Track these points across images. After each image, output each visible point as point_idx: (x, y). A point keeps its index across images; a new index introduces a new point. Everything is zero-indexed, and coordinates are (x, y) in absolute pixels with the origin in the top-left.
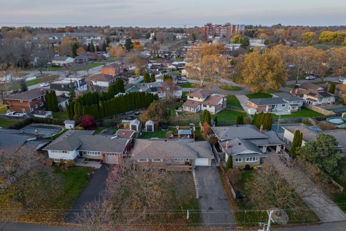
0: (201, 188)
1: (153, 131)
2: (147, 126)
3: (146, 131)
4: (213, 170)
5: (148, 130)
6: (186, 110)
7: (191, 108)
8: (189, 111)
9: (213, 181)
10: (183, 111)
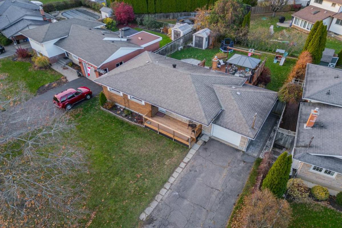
0: (175, 196)
1: (204, 47)
2: (196, 38)
3: (194, 45)
4: (242, 164)
5: (196, 44)
6: (297, 26)
7: (308, 23)
8: (302, 27)
9: (216, 192)
10: (292, 27)
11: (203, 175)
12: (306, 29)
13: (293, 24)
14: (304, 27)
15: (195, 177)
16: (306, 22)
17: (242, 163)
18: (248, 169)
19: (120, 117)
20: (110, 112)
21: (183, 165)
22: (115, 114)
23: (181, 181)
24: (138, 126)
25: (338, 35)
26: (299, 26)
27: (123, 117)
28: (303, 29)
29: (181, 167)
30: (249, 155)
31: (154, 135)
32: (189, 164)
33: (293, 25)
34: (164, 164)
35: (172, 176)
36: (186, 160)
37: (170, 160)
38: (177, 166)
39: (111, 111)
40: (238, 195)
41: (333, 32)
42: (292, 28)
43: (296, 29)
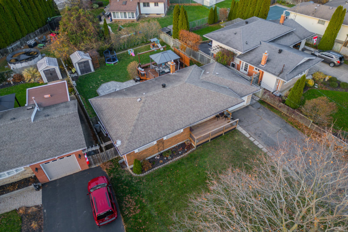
1: (93, 70)
2: (79, 64)
3: (80, 73)
5: (82, 72)
6: (118, 19)
7: (127, 13)
8: (124, 18)
9: (282, 131)
10: (113, 21)
11: (265, 132)
12: (128, 18)
13: (113, 18)
14: (125, 17)
15: (266, 136)
16: (125, 13)
17: (259, 110)
18: (266, 109)
19: (169, 162)
20: (154, 169)
21: (252, 139)
22: (162, 165)
23: (268, 145)
24: (191, 152)
25: (149, 14)
26: (120, 18)
27: (171, 160)
28: (126, 20)
29: (254, 141)
30: (254, 104)
31: (209, 145)
32: (252, 135)
33: (115, 20)
34: (247, 149)
35: (262, 149)
36: (247, 135)
37: (245, 144)
38: (252, 142)
39: (155, 167)
40: (286, 123)
41: (144, 14)
42: (115, 22)
43: (119, 22)
